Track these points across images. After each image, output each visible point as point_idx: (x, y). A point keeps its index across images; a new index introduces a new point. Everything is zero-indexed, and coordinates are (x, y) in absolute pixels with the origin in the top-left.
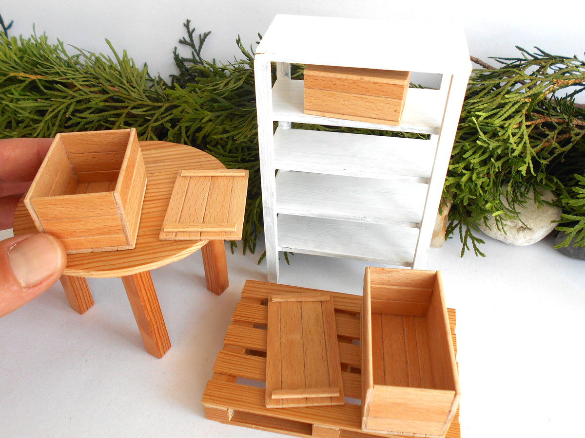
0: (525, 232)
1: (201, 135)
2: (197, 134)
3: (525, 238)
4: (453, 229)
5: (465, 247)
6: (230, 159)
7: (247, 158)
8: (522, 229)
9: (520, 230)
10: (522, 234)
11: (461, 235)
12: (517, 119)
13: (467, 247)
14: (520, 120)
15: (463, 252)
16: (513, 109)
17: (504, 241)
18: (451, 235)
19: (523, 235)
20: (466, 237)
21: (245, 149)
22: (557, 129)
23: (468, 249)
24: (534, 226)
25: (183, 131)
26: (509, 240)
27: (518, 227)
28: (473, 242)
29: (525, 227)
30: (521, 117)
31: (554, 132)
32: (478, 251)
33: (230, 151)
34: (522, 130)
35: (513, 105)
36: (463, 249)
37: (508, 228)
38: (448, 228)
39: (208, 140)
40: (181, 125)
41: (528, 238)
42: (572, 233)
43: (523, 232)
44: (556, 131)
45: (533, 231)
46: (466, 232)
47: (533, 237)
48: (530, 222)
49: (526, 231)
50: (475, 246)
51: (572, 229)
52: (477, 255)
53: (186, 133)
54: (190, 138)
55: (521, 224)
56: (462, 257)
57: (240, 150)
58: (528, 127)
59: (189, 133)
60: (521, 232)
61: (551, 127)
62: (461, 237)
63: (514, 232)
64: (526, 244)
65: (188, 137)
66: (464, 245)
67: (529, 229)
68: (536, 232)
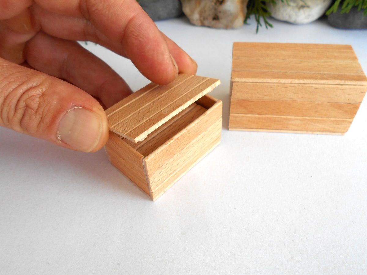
13: (260, 24)
15: (257, 29)
19: (303, 12)
23: (261, 26)
24: (311, 4)
27: (299, 6)
29: (305, 5)
32: (267, 23)
36: (258, 26)
37: (292, 8)
41: (307, 15)
45: (311, 9)
47: (311, 14)
49: (305, 9)
52: (266, 27)
55: (301, 3)
56: (257, 33)
60: (301, 10)
62: (256, 19)
64: (306, 21)
67: (308, 7)
68: (313, 9)
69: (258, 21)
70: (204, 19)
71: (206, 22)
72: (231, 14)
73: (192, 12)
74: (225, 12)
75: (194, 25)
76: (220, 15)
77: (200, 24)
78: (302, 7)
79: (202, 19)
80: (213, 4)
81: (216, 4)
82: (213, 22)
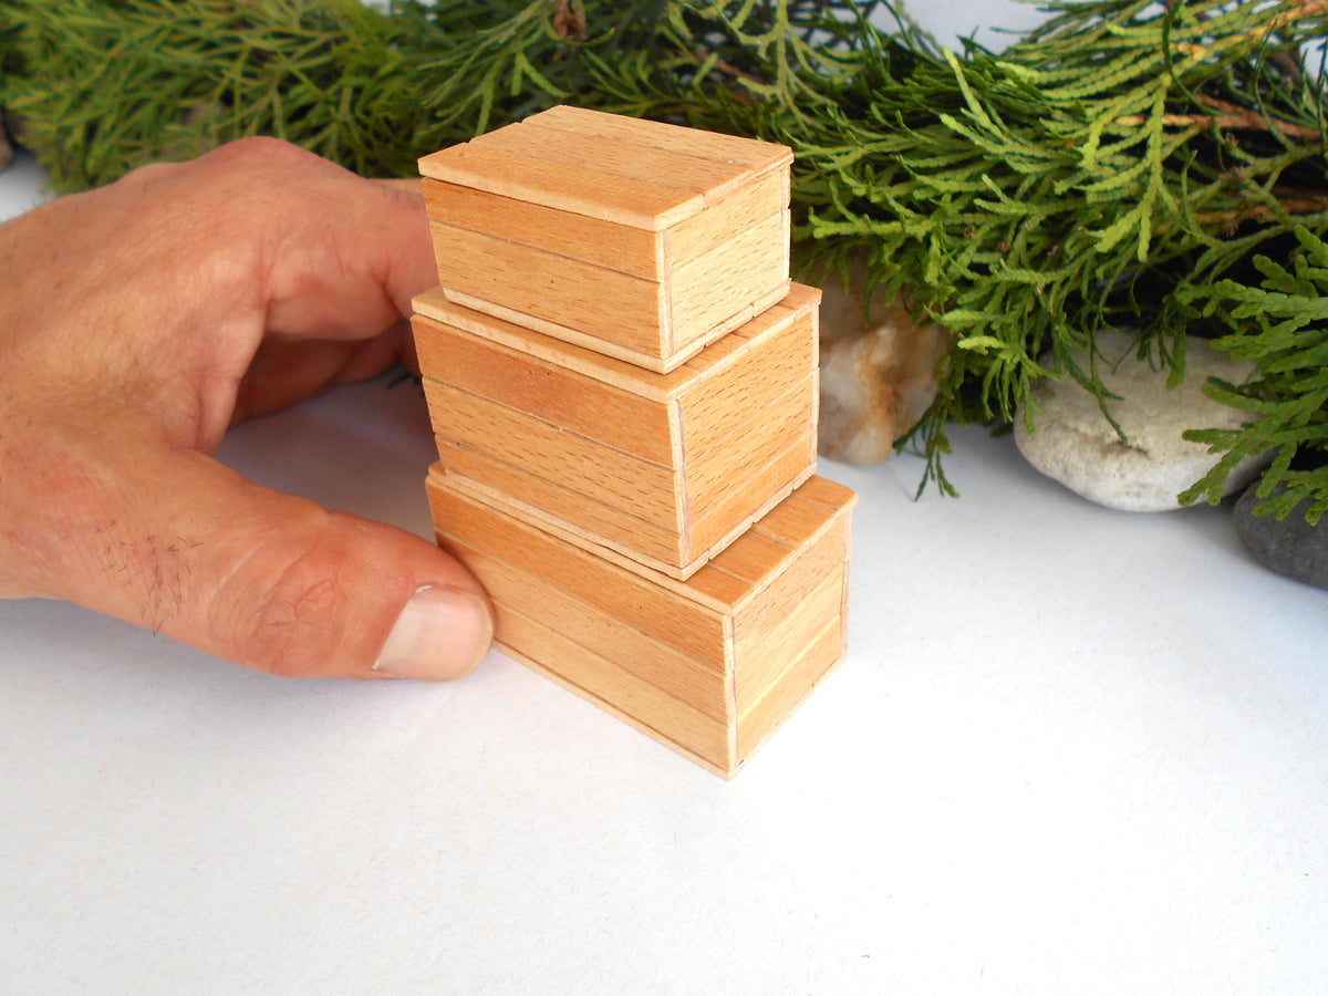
0: (1125, 457)
3: (1123, 476)
8: (1112, 449)
9: (1111, 453)
10: (1112, 464)
12: (1138, 98)
13: (931, 470)
14: (1146, 104)
16: (1133, 72)
19: (1116, 465)
20: (933, 445)
22: (1287, 155)
23: (932, 478)
24: (1156, 443)
26: (1076, 480)
27: (1103, 442)
30: (1150, 94)
31: (1268, 161)
32: (944, 477)
34: (1144, 133)
35: (1136, 61)
36: (925, 475)
37: (1077, 439)
41: (1133, 479)
43: (1118, 456)
44: (1281, 162)
45: (1148, 459)
47: (1149, 480)
48: (1147, 428)
49: (1129, 458)
55: (1112, 434)
56: (916, 499)
58: (1170, 130)
60: (1111, 457)
61: (1261, 143)
63: (1092, 454)
66: (928, 467)
67: (1141, 451)
68: (1162, 463)
78: (1122, 445)
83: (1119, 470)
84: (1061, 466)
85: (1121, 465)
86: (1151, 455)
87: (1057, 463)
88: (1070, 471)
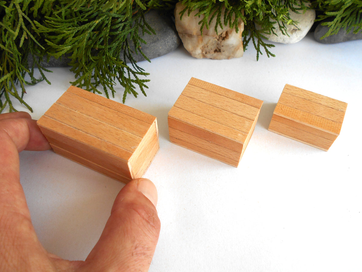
1: (35, 8)
2: (31, 9)
3: (297, 37)
4: (247, 42)
5: (259, 53)
6: (69, 25)
7: (82, 20)
8: (294, 31)
9: (293, 32)
11: (255, 45)
13: (261, 53)
15: (258, 57)
17: (283, 42)
18: (247, 47)
19: (295, 35)
20: (258, 46)
21: (78, 13)
23: (262, 54)
24: (302, 26)
25: (18, 7)
27: (291, 30)
28: (265, 48)
29: (296, 28)
32: (270, 53)
33: (66, 18)
36: (258, 54)
38: (243, 42)
39: (43, 12)
40: (14, 3)
41: (299, 36)
42: (333, 25)
43: (295, 33)
45: (301, 31)
46: (258, 42)
47: (302, 35)
49: (298, 31)
50: (267, 51)
51: (332, 23)
52: (269, 57)
53: (21, 9)
54: (27, 13)
55: (293, 27)
56: (257, 60)
57: (74, 15)
59: (24, 9)
60: (294, 33)
62: (255, 46)
63: (290, 34)
64: (297, 41)
65: (24, 12)
66: (258, 52)
67: (299, 29)
68: (303, 30)
69: (258, 50)
70: (206, 53)
71: (208, 55)
72: (233, 47)
73: (195, 48)
74: (228, 46)
75: (195, 58)
76: (222, 49)
77: (202, 58)
78: (295, 30)
79: (204, 53)
80: (216, 40)
81: (218, 40)
82: (216, 54)
83: (296, 35)
84: (282, 39)
85: (296, 34)
86: (301, 29)
87: (281, 39)
88: (285, 39)
